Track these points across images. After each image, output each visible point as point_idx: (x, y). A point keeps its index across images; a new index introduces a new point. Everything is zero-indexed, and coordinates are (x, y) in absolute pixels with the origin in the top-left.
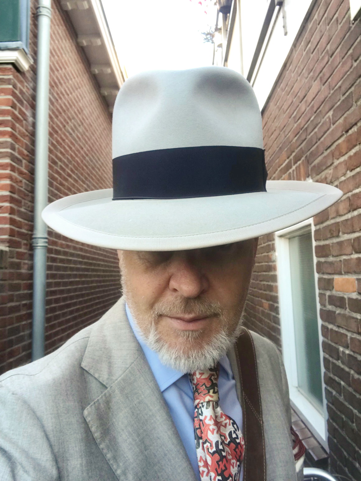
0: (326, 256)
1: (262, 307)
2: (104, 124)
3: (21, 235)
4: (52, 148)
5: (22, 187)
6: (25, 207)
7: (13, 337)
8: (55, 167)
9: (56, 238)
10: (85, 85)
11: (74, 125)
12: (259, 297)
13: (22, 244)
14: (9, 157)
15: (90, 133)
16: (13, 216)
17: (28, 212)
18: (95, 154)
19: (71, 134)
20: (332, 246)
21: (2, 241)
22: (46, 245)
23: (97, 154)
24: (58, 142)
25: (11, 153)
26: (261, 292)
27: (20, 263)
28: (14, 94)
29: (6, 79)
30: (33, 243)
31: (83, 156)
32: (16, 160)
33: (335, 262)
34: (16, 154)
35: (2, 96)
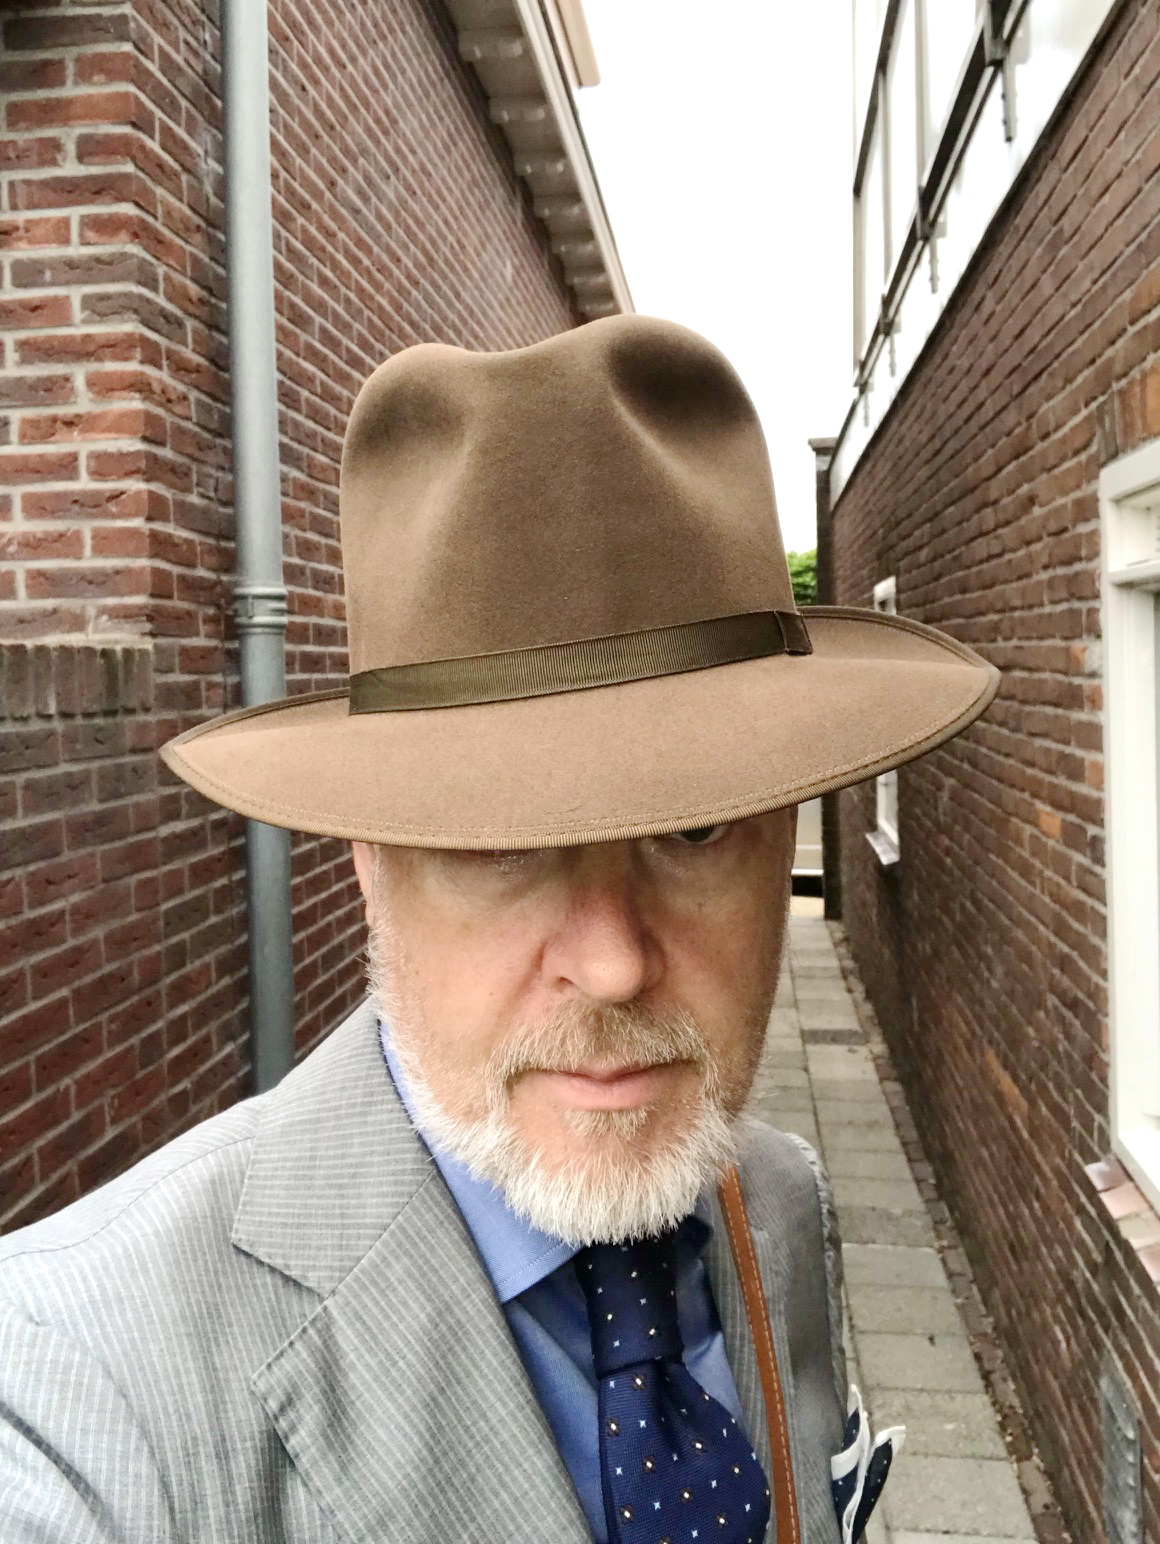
1: (1036, 825)
2: (473, 167)
3: (190, 587)
4: (288, 265)
5: (188, 419)
6: (201, 490)
7: (186, 935)
8: (304, 337)
9: (315, 588)
10: (401, 25)
11: (367, 178)
13: (200, 618)
14: (136, 311)
15: (424, 200)
16: (158, 526)
17: (214, 506)
18: (445, 278)
19: (356, 212)
21: (126, 615)
22: (284, 619)
23: (451, 275)
24: (309, 242)
25: (141, 297)
26: (1030, 771)
27: (196, 684)
28: (141, 78)
29: (111, 18)
30: (236, 613)
31: (400, 289)
32: (162, 320)
34: (161, 300)
35: (95, 84)
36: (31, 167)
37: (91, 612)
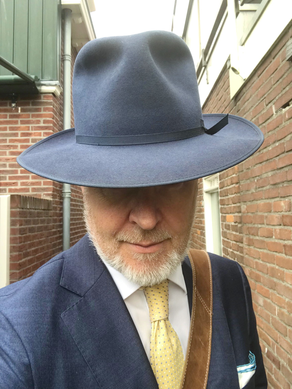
0: (224, 205)
1: (197, 233)
3: (57, 191)
7: (54, 249)
12: (195, 228)
13: (57, 196)
20: (226, 200)
21: (48, 195)
22: (70, 196)
26: (196, 224)
28: (53, 111)
29: (49, 102)
30: (62, 195)
33: (227, 207)
35: (47, 112)
36: (35, 124)
37: (42, 194)
